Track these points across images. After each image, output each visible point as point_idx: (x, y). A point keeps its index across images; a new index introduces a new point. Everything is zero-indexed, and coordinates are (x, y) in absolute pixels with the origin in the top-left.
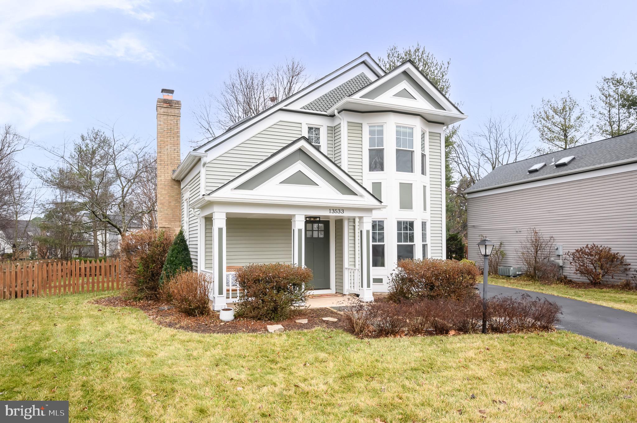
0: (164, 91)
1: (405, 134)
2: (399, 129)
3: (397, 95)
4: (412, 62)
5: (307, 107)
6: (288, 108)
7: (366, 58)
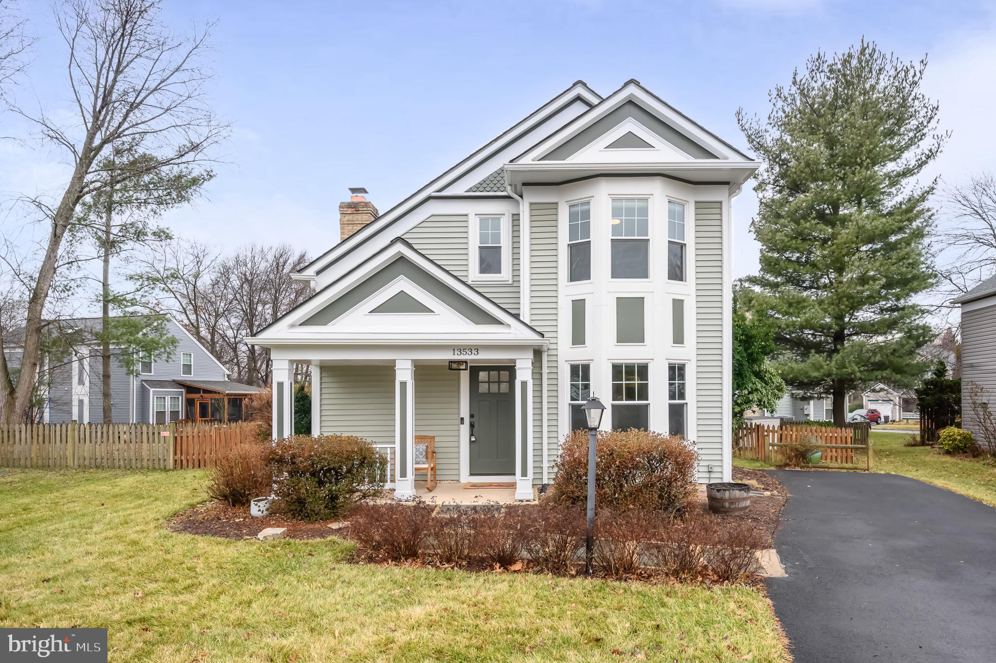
0: (354, 190)
1: (630, 211)
2: (618, 204)
3: (615, 145)
4: (637, 83)
5: (476, 188)
6: (444, 193)
7: (579, 90)
